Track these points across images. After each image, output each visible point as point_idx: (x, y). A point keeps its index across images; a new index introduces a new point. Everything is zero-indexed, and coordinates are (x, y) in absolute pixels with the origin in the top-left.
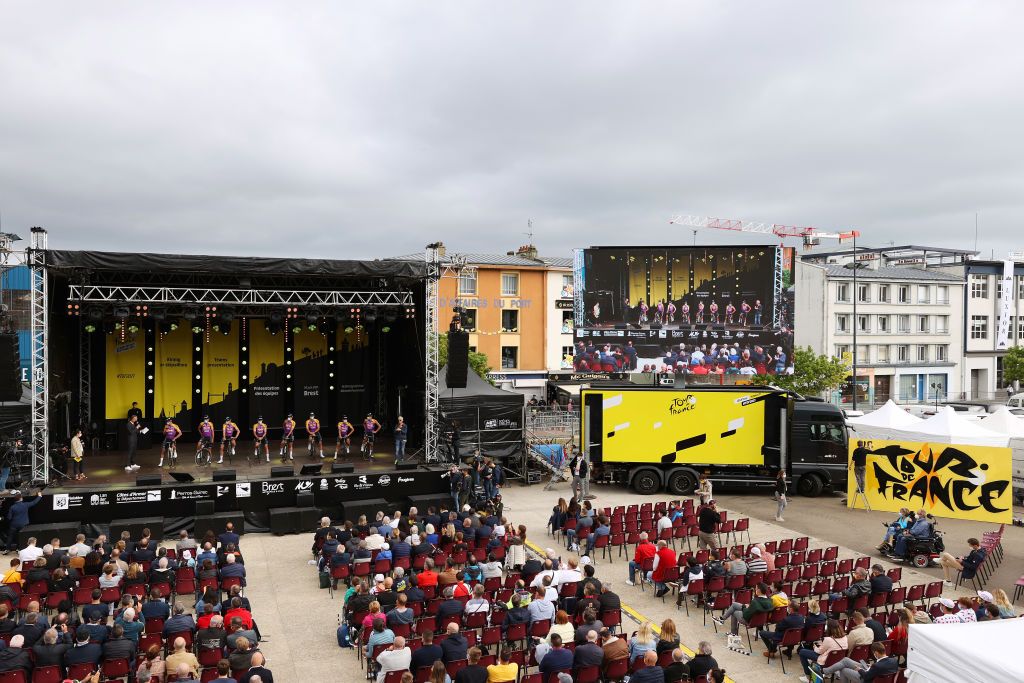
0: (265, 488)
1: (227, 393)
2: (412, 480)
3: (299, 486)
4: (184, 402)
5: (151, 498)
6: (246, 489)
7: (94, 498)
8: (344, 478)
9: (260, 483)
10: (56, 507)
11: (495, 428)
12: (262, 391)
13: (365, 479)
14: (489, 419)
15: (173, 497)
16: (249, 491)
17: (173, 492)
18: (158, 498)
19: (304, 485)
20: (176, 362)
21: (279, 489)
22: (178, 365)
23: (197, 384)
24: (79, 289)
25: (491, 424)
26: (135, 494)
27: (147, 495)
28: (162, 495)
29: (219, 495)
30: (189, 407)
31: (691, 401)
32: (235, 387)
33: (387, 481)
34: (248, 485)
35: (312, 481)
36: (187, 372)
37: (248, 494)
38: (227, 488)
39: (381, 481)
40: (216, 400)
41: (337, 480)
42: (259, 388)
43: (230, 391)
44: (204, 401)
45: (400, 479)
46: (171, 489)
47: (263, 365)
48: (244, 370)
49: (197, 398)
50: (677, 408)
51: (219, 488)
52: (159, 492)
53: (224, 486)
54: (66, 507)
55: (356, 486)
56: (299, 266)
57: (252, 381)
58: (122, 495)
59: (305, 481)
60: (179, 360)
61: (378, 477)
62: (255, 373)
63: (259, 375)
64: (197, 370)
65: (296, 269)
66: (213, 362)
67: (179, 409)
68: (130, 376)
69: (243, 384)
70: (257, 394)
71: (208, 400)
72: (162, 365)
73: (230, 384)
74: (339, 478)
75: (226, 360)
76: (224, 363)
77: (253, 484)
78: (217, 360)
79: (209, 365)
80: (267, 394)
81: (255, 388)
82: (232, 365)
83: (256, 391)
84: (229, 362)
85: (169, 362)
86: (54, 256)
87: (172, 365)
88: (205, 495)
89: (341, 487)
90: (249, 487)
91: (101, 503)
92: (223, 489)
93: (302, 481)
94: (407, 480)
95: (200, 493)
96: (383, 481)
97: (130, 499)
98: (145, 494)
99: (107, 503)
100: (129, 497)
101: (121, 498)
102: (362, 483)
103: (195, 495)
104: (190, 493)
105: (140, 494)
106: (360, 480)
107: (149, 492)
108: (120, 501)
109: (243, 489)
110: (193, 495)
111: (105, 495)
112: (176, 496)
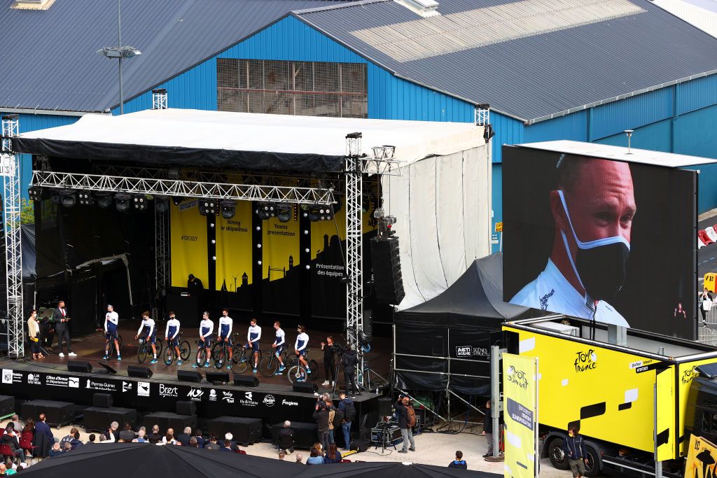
0: (162, 390)
1: (287, 269)
2: (296, 404)
3: (191, 393)
4: (245, 275)
5: (71, 385)
6: (146, 389)
7: (31, 377)
8: (231, 392)
9: (158, 384)
10: (4, 381)
11: (467, 357)
12: (325, 270)
13: (251, 396)
14: (462, 345)
15: (88, 386)
16: (148, 390)
17: (89, 381)
18: (77, 385)
19: (195, 393)
20: (236, 226)
21: (174, 393)
22: (240, 229)
23: (257, 254)
24: (40, 174)
25: (463, 351)
27: (68, 380)
28: (80, 382)
29: (124, 390)
30: (250, 282)
31: (593, 358)
32: (296, 263)
33: (271, 401)
34: (147, 385)
35: (203, 389)
36: (248, 237)
37: (147, 393)
38: (130, 385)
39: (266, 400)
40: (277, 276)
41: (224, 393)
42: (322, 266)
43: (291, 266)
44: (265, 276)
45: (284, 402)
46: (87, 378)
47: (326, 237)
48: (305, 242)
49: (257, 270)
50: (581, 364)
51: (124, 383)
52: (77, 379)
53: (128, 382)
54: (10, 382)
55: (242, 402)
56: (215, 158)
57: (313, 257)
58: (50, 377)
59: (197, 389)
60: (239, 224)
62: (316, 248)
63: (322, 249)
64: (257, 237)
66: (273, 229)
67: (239, 284)
68: (194, 239)
69: (305, 257)
70: (320, 273)
71: (269, 275)
72: (222, 228)
73: (291, 258)
74: (227, 391)
75: (286, 227)
76: (284, 230)
77: (152, 384)
78: (277, 226)
79: (269, 232)
80: (331, 274)
81: (317, 265)
82: (293, 234)
83: (319, 269)
84: (289, 230)
85: (230, 225)
86: (18, 144)
87: (232, 229)
88: (113, 388)
89: (228, 400)
90: (148, 387)
91: (36, 383)
92: (127, 385)
93: (193, 388)
94: (291, 404)
95: (109, 386)
96: (268, 401)
97: (56, 382)
98: (67, 379)
99: (40, 383)
100: (55, 380)
101: (49, 380)
102: (248, 400)
103: (105, 388)
104: (101, 385)
105: (63, 379)
106: (247, 397)
107: (70, 378)
108: (49, 383)
109: (144, 388)
110: (104, 387)
111: (38, 376)
112: (91, 386)
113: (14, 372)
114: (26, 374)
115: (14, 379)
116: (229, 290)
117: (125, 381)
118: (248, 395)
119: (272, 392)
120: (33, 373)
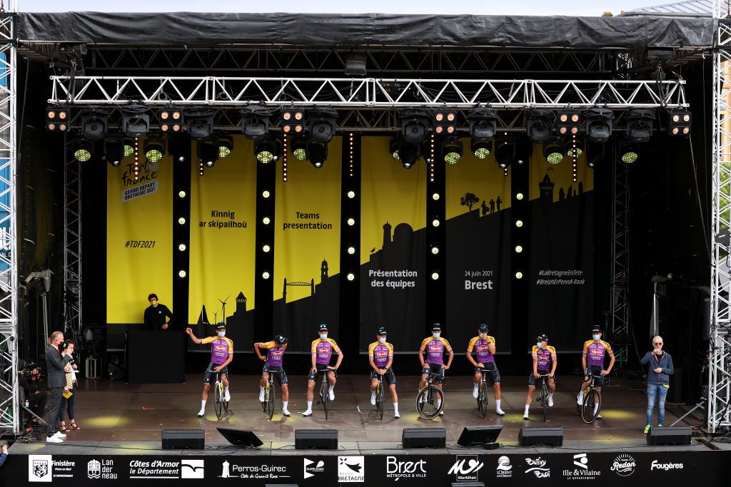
0: (392, 467)
1: (318, 281)
2: (680, 466)
3: (457, 468)
4: (241, 296)
5: (187, 473)
6: (356, 468)
7: (94, 466)
8: (544, 456)
9: (382, 458)
10: (33, 478)
12: (384, 279)
13: (585, 460)
15: (226, 473)
16: (362, 471)
17: (226, 465)
18: (200, 474)
19: (466, 467)
20: (227, 220)
21: (418, 471)
22: (232, 224)
23: (264, 262)
26: (160, 463)
27: (180, 466)
28: (206, 468)
29: (307, 475)
30: (250, 305)
32: (334, 270)
33: (628, 466)
34: (360, 461)
35: (480, 458)
36: (248, 237)
37: (359, 476)
38: (321, 464)
39: (616, 465)
40: (298, 294)
41: (529, 460)
42: (379, 273)
43: (324, 277)
44: (277, 295)
45: (654, 464)
46: (222, 459)
47: (387, 227)
48: (350, 236)
49: (264, 288)
51: (307, 462)
52: (201, 463)
53: (316, 459)
54: (48, 478)
55: (566, 473)
56: (459, 30)
57: (365, 259)
58: (138, 463)
59: (468, 458)
60: (232, 215)
61: (611, 457)
62: (371, 242)
63: (379, 246)
64: (265, 235)
65: (453, 35)
66: (293, 219)
67: (231, 310)
68: (148, 244)
69: (349, 263)
70: (375, 284)
71: (285, 293)
72: (202, 224)
73: (325, 263)
74: (534, 457)
75: (317, 216)
76: (314, 221)
77: (369, 459)
78: (300, 215)
79: (286, 226)
80: (394, 285)
81: (371, 272)
82: (329, 226)
83: (373, 278)
84: (323, 220)
85: (215, 219)
86: (28, 24)
87: (220, 225)
88: (282, 473)
89: (538, 473)
90: (362, 465)
91: (107, 476)
92: (314, 465)
93: (461, 458)
94: (669, 467)
95: (273, 469)
96: (620, 466)
97: (152, 472)
98: (176, 464)
99: (115, 477)
100: (150, 468)
101: (137, 469)
102: (579, 468)
103: (264, 474)
104: (256, 469)
105: (168, 464)
106: (576, 463)
107: (184, 462)
108: (136, 474)
109: (350, 466)
110: (260, 473)
111: (109, 462)
112: (231, 473)
113: (55, 458)
114: (82, 461)
115: (54, 472)
116: (212, 321)
117: (309, 457)
118: (579, 460)
119: (627, 450)
120: (98, 458)
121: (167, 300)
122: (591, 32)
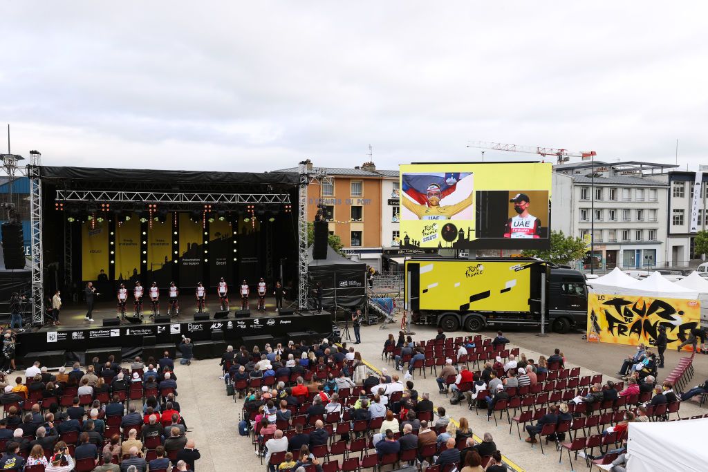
0: (190, 327)
2: (290, 322)
3: (213, 326)
5: (113, 334)
6: (177, 328)
7: (75, 334)
8: (244, 321)
9: (187, 324)
10: (49, 341)
11: (346, 287)
12: (188, 262)
13: (258, 321)
14: (343, 281)
15: (128, 333)
16: (179, 330)
17: (128, 330)
18: (118, 334)
19: (217, 326)
20: (129, 242)
21: (200, 328)
22: (131, 244)
23: (144, 257)
24: (62, 193)
25: (343, 284)
26: (102, 332)
27: (110, 332)
29: (159, 332)
30: (139, 272)
31: (481, 268)
32: (170, 259)
33: (273, 323)
34: (179, 326)
35: (222, 323)
36: (137, 249)
37: (178, 332)
38: (164, 328)
39: (268, 323)
41: (238, 322)
42: (186, 260)
43: (166, 262)
44: (149, 268)
45: (281, 322)
46: (127, 328)
47: (189, 244)
48: (176, 247)
49: (144, 267)
50: (470, 273)
51: (159, 327)
52: (118, 330)
53: (162, 326)
54: (55, 340)
55: (251, 326)
57: (181, 255)
58: (93, 332)
59: (217, 323)
61: (267, 320)
62: (183, 249)
63: (186, 250)
64: (144, 248)
65: (211, 179)
66: (155, 242)
67: (132, 274)
68: (99, 252)
69: (175, 257)
71: (152, 268)
72: (120, 244)
73: (166, 257)
74: (240, 321)
76: (162, 242)
77: (182, 325)
78: (157, 240)
79: (152, 244)
80: (192, 264)
82: (167, 244)
83: (184, 262)
84: (166, 242)
85: (125, 242)
86: (45, 170)
87: (127, 244)
88: (149, 332)
89: (241, 327)
91: (79, 338)
92: (162, 328)
93: (215, 323)
94: (286, 322)
95: (146, 331)
96: (270, 323)
97: (99, 335)
98: (108, 331)
99: (83, 338)
100: (98, 333)
101: (92, 334)
102: (256, 324)
103: (143, 333)
104: (139, 331)
105: (105, 332)
106: (255, 322)
107: (111, 330)
108: (92, 336)
109: (175, 328)
110: (141, 332)
111: (81, 333)
112: (130, 333)
113: (59, 332)
114: (70, 333)
115: (58, 338)
116: (124, 279)
117: (160, 326)
120: (77, 331)
121: (107, 272)
122: (258, 178)
